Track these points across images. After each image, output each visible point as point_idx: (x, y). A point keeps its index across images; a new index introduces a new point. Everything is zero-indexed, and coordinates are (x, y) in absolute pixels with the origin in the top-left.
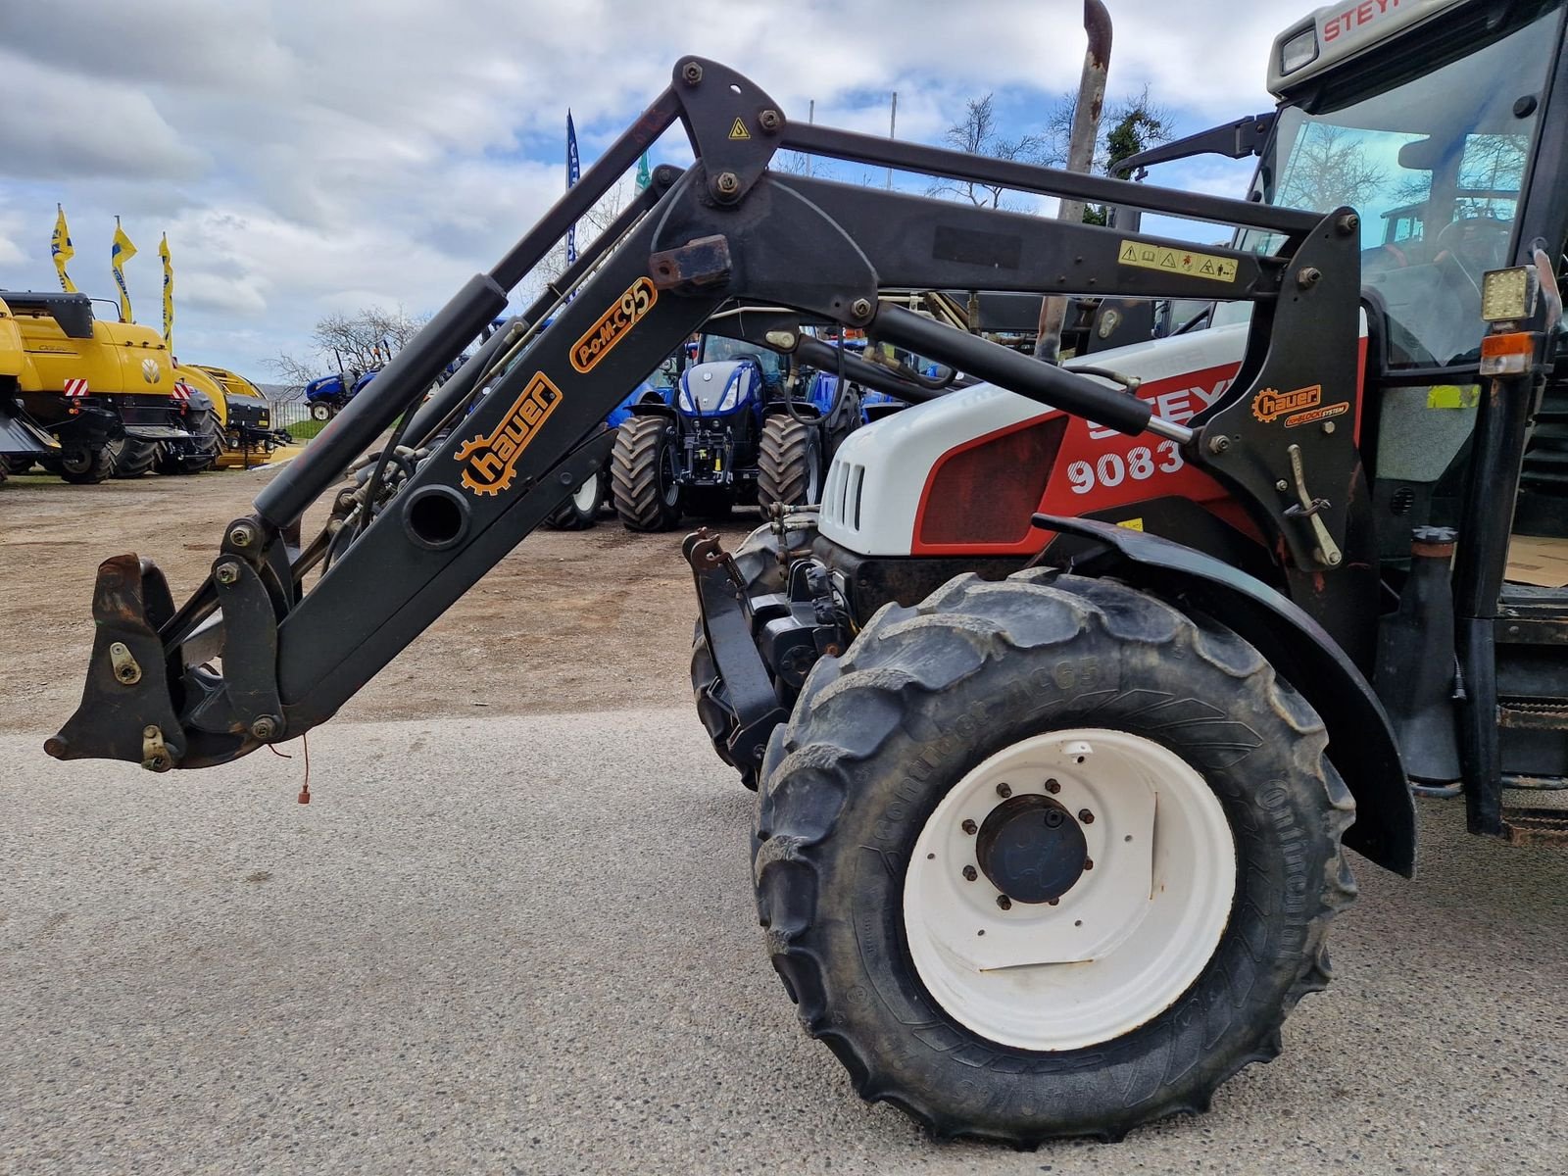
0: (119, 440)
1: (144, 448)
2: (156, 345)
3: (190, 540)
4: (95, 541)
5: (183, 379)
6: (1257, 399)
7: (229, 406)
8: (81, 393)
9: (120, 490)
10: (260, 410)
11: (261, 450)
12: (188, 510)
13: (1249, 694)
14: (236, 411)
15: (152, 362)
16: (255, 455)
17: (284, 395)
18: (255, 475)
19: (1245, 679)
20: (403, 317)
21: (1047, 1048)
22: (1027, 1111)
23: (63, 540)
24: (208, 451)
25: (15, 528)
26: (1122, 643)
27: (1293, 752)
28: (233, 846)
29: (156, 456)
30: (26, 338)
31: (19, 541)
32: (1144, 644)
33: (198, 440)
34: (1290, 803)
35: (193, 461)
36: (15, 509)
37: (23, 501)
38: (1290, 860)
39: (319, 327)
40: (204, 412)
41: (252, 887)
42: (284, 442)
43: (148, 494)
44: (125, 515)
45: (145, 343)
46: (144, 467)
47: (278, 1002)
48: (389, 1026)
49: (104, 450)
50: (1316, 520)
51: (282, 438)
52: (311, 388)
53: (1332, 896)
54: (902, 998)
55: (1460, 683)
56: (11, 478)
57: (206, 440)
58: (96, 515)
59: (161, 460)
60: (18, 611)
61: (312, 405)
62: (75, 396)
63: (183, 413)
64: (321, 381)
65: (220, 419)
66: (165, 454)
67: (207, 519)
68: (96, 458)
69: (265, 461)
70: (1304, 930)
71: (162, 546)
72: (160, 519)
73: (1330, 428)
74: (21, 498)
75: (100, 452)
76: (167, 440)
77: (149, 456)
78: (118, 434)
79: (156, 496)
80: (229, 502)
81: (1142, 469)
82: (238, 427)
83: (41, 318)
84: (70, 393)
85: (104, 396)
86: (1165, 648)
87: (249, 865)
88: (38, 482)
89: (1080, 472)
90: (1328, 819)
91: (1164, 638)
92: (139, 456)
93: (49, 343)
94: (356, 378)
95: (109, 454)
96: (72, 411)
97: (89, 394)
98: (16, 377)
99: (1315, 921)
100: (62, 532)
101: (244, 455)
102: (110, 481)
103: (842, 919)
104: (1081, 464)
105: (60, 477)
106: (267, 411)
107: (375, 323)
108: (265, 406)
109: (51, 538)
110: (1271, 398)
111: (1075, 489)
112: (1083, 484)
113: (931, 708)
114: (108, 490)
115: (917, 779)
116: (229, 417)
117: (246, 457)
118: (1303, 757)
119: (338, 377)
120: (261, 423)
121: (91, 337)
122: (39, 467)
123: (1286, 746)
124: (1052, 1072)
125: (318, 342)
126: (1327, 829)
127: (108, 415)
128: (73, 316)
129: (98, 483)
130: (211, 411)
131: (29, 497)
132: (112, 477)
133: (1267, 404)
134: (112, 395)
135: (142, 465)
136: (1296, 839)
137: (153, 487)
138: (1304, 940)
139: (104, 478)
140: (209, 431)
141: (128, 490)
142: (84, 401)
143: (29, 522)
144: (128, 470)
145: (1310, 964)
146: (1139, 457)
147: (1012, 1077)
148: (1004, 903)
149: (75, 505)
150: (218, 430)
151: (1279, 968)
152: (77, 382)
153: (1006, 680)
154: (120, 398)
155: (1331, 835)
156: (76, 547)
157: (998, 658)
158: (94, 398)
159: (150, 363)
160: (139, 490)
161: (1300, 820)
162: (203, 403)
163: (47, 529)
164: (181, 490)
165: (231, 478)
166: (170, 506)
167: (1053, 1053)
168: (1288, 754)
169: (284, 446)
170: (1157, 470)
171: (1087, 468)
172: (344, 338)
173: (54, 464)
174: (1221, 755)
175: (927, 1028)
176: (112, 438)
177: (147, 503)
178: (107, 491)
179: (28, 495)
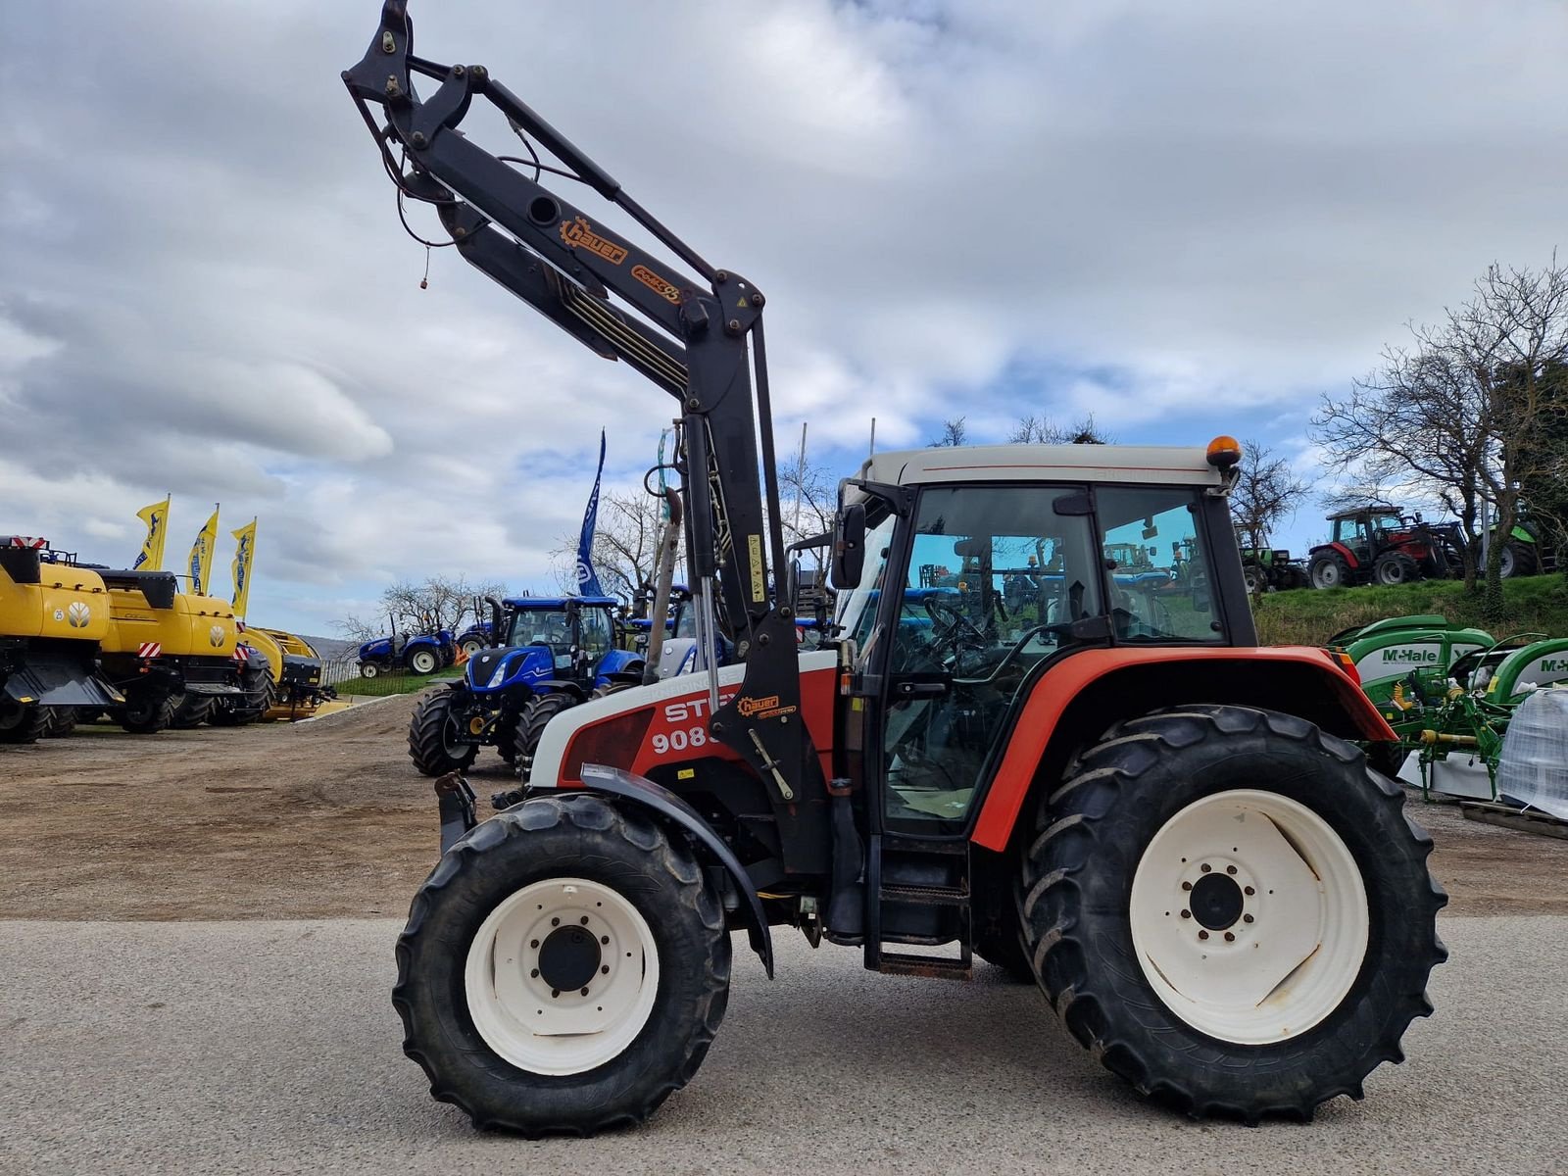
0: (179, 695)
1: (201, 702)
2: (226, 615)
3: (217, 784)
4: (133, 783)
5: (247, 642)
6: (740, 703)
7: (284, 665)
8: (153, 655)
9: (171, 739)
10: (313, 668)
11: (308, 704)
12: (223, 758)
13: (653, 860)
14: (290, 668)
15: (220, 628)
16: (302, 709)
17: (345, 653)
18: (295, 727)
19: (651, 851)
20: (463, 585)
21: (550, 1074)
22: (528, 1108)
23: (107, 782)
24: (258, 706)
25: (69, 771)
26: (581, 830)
27: (680, 895)
28: (147, 989)
29: (210, 708)
30: (115, 608)
31: (70, 782)
32: (594, 831)
33: (251, 696)
34: (680, 923)
35: (243, 714)
36: (74, 754)
37: (83, 748)
38: (684, 958)
39: (386, 593)
40: (260, 671)
41: (150, 1010)
42: (329, 698)
43: (194, 743)
44: (168, 761)
45: (217, 613)
46: (198, 719)
47: (138, 1064)
48: (199, 1078)
49: (165, 704)
50: (775, 772)
51: (328, 695)
52: (364, 649)
53: (710, 983)
54: (458, 1033)
55: (862, 874)
56: (78, 727)
57: (258, 696)
58: (142, 761)
59: (214, 712)
60: (52, 837)
61: (362, 665)
62: (147, 657)
63: (239, 672)
64: (373, 643)
65: (273, 677)
66: (219, 708)
67: (236, 767)
68: (157, 710)
69: (310, 714)
70: (695, 1003)
71: (187, 789)
72: (195, 766)
73: (784, 720)
74: (82, 745)
75: (161, 705)
76: (222, 696)
77: (204, 709)
78: (179, 690)
79: (199, 746)
80: (261, 752)
81: (698, 740)
82: (290, 684)
83: (132, 591)
84: (143, 655)
85: (173, 657)
86: (606, 833)
87: (153, 999)
88: (102, 730)
89: (660, 740)
90: (704, 935)
91: (605, 828)
92: (196, 709)
93: (133, 612)
94: (406, 641)
95: (169, 708)
96: (142, 670)
97: (161, 655)
98: (99, 641)
99: (701, 998)
100: (109, 775)
101: (291, 709)
102: (165, 731)
103: (424, 980)
104: (660, 736)
105: (121, 727)
106: (319, 669)
107: (438, 590)
108: (317, 665)
109: (98, 780)
110: (748, 702)
111: (656, 750)
112: (661, 748)
113: (478, 862)
114: (162, 739)
115: (469, 902)
116: (284, 674)
117: (293, 710)
118: (687, 899)
119: (389, 640)
120: (311, 680)
121: (172, 608)
122: (106, 717)
123: (675, 891)
124: (548, 1087)
125: (384, 606)
126: (704, 941)
127: (173, 674)
128: (159, 591)
129: (154, 733)
130: (267, 669)
131: (89, 744)
132: (167, 728)
133: (746, 705)
134: (180, 657)
135: (196, 717)
136: (685, 946)
137: (203, 737)
138: (695, 1009)
139: (161, 729)
140: (262, 687)
141: (178, 739)
142: (154, 661)
143: (83, 766)
144: (184, 721)
145: (699, 1026)
146: (697, 733)
147: (522, 1088)
148: (555, 994)
149: (126, 752)
150: (270, 687)
151: (681, 1026)
152: (151, 645)
153: (519, 847)
154: (187, 659)
155: (707, 944)
156: (114, 788)
157: (515, 836)
158: (165, 659)
159: (218, 628)
160: (187, 740)
161: (686, 935)
162: (260, 662)
163: (96, 772)
164: (225, 740)
165: (273, 730)
166: (209, 754)
167: (553, 1077)
168: (677, 895)
169: (329, 701)
170: (707, 740)
171: (664, 738)
172: (408, 603)
173: (119, 714)
174: (642, 895)
175: (474, 1053)
176: (173, 692)
177: (190, 752)
178: (159, 740)
179: (90, 743)
